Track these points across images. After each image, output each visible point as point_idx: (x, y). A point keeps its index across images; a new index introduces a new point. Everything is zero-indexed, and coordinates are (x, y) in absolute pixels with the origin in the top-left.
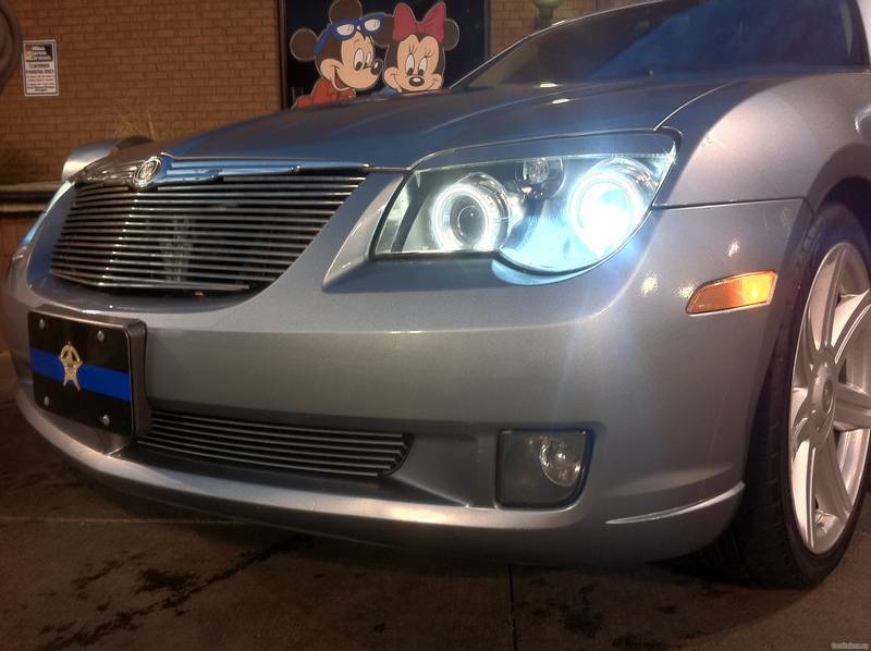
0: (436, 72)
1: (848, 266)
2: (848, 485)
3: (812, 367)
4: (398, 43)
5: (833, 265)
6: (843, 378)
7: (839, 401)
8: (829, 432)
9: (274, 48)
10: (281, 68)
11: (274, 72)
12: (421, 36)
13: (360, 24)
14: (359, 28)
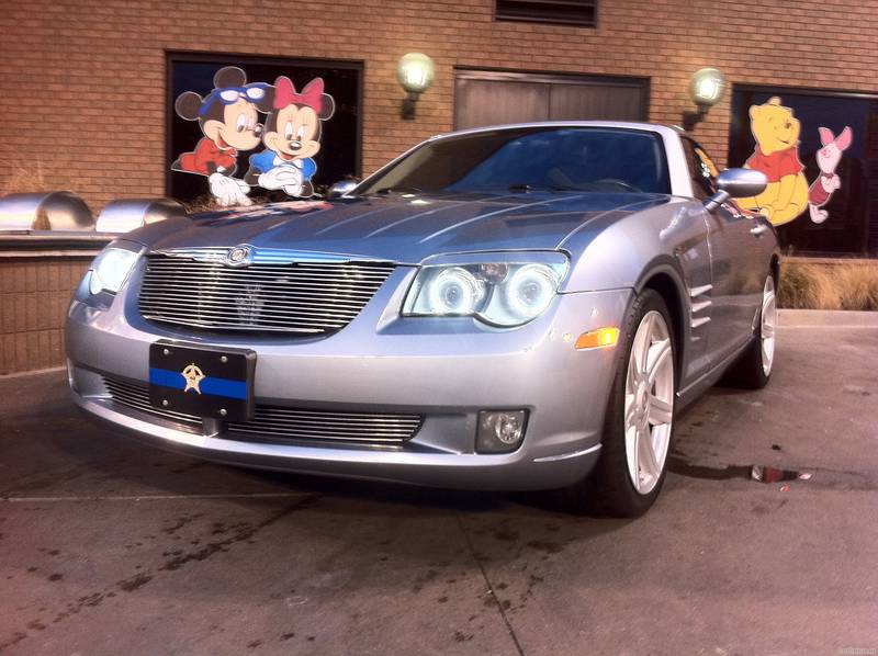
0: (315, 139)
1: (657, 325)
2: (658, 460)
3: (636, 383)
4: (278, 110)
5: (647, 325)
6: (654, 393)
7: (652, 405)
8: (646, 424)
9: (162, 107)
10: (166, 127)
11: (160, 130)
12: (300, 106)
13: (245, 91)
14: (242, 94)
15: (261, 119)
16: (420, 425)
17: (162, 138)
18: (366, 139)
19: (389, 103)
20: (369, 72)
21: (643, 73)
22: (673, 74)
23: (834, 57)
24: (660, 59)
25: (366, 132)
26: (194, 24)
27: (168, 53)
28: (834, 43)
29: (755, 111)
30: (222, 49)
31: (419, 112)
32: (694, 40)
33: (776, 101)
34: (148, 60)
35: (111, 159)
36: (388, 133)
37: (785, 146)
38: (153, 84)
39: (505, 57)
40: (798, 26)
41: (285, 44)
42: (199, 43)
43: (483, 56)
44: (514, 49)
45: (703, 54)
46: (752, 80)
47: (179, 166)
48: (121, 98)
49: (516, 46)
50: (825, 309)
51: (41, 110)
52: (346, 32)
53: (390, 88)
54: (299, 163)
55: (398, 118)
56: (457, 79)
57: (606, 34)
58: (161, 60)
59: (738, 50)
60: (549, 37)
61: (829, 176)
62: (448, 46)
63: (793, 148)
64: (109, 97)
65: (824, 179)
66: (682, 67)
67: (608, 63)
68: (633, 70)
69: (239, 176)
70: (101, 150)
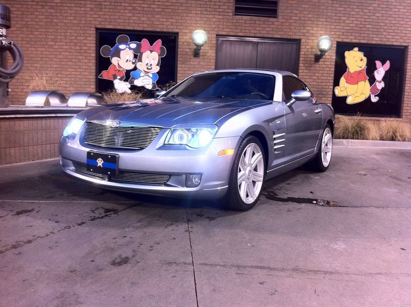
0: (157, 65)
2: (256, 193)
4: (142, 53)
8: (251, 181)
9: (94, 52)
10: (96, 60)
11: (94, 61)
12: (151, 51)
13: (129, 45)
14: (128, 46)
15: (135, 56)
16: (169, 178)
17: (94, 65)
18: (179, 66)
19: (188, 50)
20: (180, 37)
21: (298, 37)
22: (310, 38)
23: (382, 30)
24: (305, 31)
25: (179, 62)
26: (108, 17)
27: (97, 29)
28: (382, 24)
29: (347, 54)
30: (119, 27)
31: (201, 54)
32: (320, 23)
33: (356, 49)
34: (88, 32)
35: (74, 73)
36: (188, 63)
37: (360, 69)
38: (91, 42)
39: (238, 31)
40: (366, 17)
41: (145, 26)
42: (110, 25)
43: (228, 30)
44: (242, 27)
45: (323, 29)
46: (345, 40)
47: (101, 76)
48: (78, 48)
49: (243, 26)
50: (372, 140)
51: (45, 53)
52: (171, 20)
53: (189, 44)
54: (151, 75)
55: (192, 57)
56: (217, 40)
57: (282, 20)
58: (94, 32)
59: (340, 27)
60: (257, 22)
61: (380, 82)
62: (214, 26)
63: (363, 70)
64: (73, 47)
65: (377, 83)
66: (314, 35)
67: (282, 33)
68: (294, 36)
69: (126, 80)
70: (70, 70)
